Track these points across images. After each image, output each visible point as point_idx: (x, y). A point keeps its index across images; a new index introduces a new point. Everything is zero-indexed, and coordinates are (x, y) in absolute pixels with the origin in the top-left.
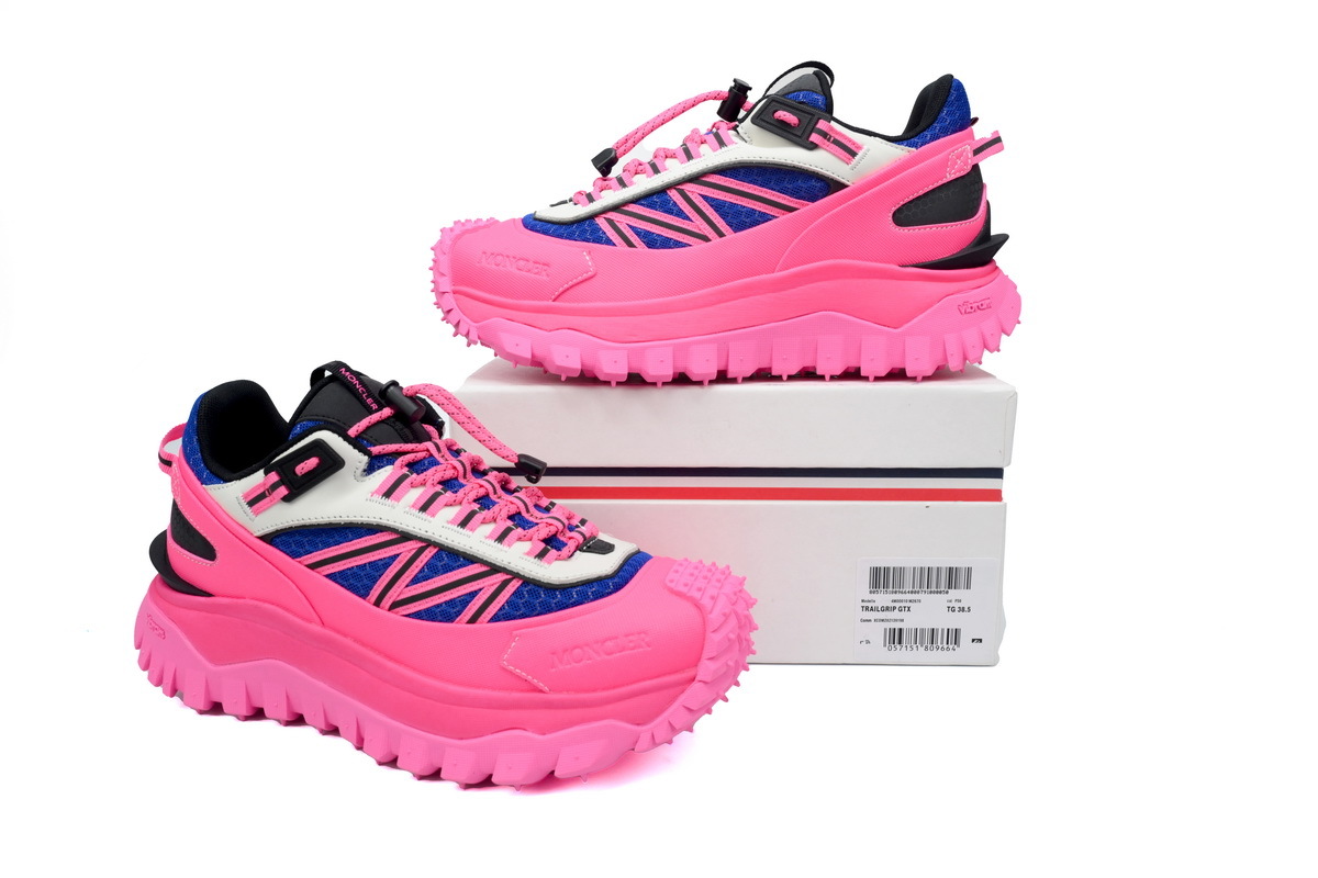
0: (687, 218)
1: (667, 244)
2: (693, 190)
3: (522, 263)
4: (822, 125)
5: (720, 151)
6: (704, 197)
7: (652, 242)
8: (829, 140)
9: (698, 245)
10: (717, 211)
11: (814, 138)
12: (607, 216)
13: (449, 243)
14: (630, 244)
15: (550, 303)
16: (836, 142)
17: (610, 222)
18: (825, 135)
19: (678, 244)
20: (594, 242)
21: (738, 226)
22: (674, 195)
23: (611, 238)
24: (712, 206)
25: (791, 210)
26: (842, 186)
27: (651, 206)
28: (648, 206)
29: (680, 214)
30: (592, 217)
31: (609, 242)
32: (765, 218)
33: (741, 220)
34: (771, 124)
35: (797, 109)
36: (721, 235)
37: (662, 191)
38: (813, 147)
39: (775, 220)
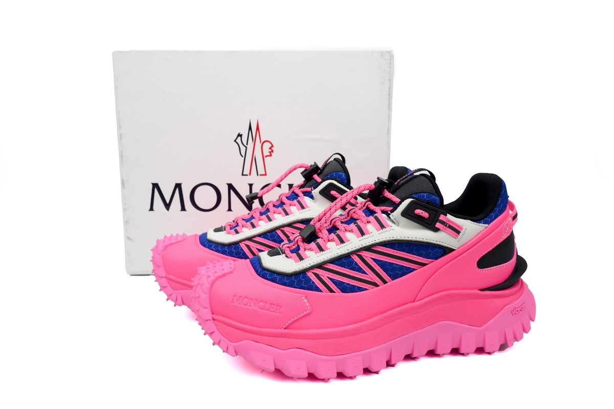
0: (364, 272)
1: (353, 289)
2: (367, 255)
3: (261, 304)
4: (442, 217)
5: (381, 231)
6: (374, 260)
7: (345, 288)
8: (446, 226)
9: (372, 290)
10: (381, 268)
11: (438, 225)
12: (314, 271)
13: (208, 286)
14: (331, 291)
15: (283, 331)
16: (451, 227)
17: (317, 275)
18: (443, 223)
19: (360, 289)
20: (308, 289)
21: (394, 277)
22: (355, 258)
23: (318, 286)
24: (378, 265)
25: (424, 265)
26: (452, 250)
27: (342, 265)
28: (339, 265)
29: (360, 270)
30: (304, 272)
31: (318, 289)
32: (410, 270)
33: (396, 272)
34: (412, 217)
35: (427, 208)
36: (385, 282)
37: (347, 256)
38: (436, 230)
39: (415, 272)
